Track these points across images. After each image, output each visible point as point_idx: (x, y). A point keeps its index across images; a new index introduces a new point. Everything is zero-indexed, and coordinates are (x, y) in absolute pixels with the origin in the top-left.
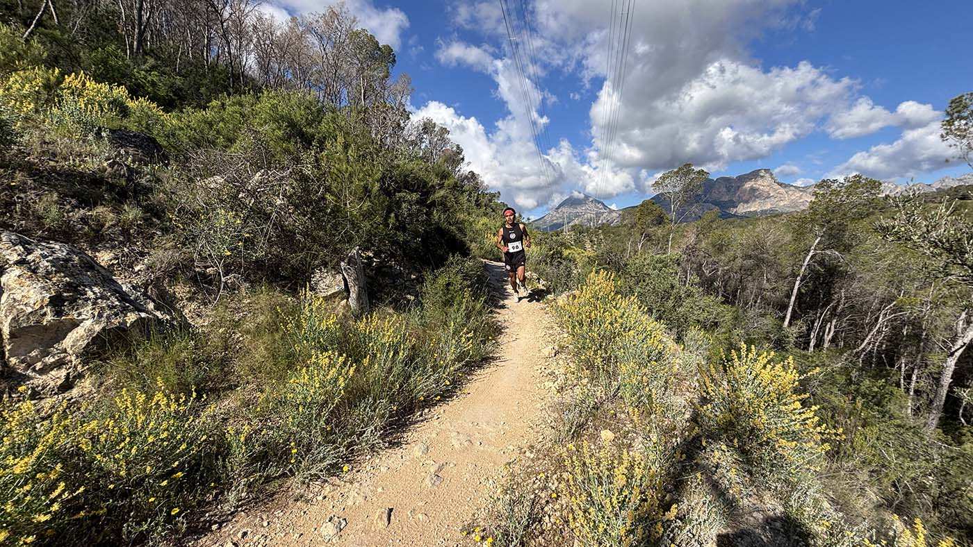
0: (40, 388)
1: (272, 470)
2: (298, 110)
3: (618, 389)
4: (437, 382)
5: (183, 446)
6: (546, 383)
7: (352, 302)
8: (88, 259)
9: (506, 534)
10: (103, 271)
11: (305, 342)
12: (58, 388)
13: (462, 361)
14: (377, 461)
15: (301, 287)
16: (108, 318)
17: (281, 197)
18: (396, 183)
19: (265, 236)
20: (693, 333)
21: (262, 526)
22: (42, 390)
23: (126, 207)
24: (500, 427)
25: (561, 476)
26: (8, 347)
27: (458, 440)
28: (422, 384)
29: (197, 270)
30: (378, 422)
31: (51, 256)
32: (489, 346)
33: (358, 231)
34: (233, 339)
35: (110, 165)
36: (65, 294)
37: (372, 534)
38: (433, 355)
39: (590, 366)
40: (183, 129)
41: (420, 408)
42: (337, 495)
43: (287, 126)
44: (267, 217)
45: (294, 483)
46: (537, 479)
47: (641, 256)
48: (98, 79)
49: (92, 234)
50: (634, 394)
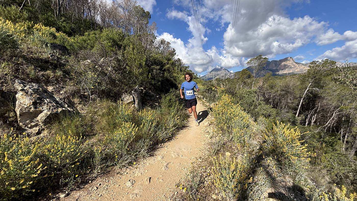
0: (30, 134)
1: (109, 163)
2: (116, 36)
3: (233, 138)
4: (166, 134)
5: (79, 154)
6: (206, 135)
7: (136, 105)
8: (45, 89)
9: (191, 187)
10: (50, 93)
11: (120, 119)
12: (36, 134)
13: (175, 127)
14: (145, 161)
15: (118, 100)
16: (52, 109)
17: (111, 67)
18: (151, 62)
19: (105, 81)
20: (261, 118)
21: (106, 182)
22: (31, 134)
23: (57, 71)
24: (189, 150)
25: (211, 168)
26: (19, 119)
27: (174, 154)
28: (161, 135)
29: (82, 93)
30: (146, 148)
31: (32, 88)
32: (185, 122)
33: (138, 80)
34: (95, 118)
35: (51, 56)
36: (38, 101)
37: (144, 186)
38: (165, 125)
39: (222, 129)
40: (76, 43)
41: (160, 143)
42: (131, 172)
43: (112, 42)
44: (106, 74)
45: (117, 168)
46: (202, 169)
47: (242, 90)
48: (46, 25)
49: (46, 80)
50: (238, 140)
